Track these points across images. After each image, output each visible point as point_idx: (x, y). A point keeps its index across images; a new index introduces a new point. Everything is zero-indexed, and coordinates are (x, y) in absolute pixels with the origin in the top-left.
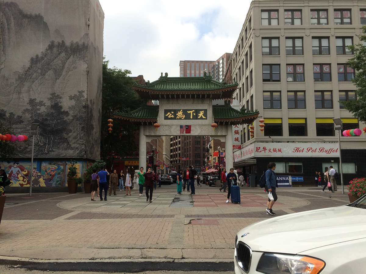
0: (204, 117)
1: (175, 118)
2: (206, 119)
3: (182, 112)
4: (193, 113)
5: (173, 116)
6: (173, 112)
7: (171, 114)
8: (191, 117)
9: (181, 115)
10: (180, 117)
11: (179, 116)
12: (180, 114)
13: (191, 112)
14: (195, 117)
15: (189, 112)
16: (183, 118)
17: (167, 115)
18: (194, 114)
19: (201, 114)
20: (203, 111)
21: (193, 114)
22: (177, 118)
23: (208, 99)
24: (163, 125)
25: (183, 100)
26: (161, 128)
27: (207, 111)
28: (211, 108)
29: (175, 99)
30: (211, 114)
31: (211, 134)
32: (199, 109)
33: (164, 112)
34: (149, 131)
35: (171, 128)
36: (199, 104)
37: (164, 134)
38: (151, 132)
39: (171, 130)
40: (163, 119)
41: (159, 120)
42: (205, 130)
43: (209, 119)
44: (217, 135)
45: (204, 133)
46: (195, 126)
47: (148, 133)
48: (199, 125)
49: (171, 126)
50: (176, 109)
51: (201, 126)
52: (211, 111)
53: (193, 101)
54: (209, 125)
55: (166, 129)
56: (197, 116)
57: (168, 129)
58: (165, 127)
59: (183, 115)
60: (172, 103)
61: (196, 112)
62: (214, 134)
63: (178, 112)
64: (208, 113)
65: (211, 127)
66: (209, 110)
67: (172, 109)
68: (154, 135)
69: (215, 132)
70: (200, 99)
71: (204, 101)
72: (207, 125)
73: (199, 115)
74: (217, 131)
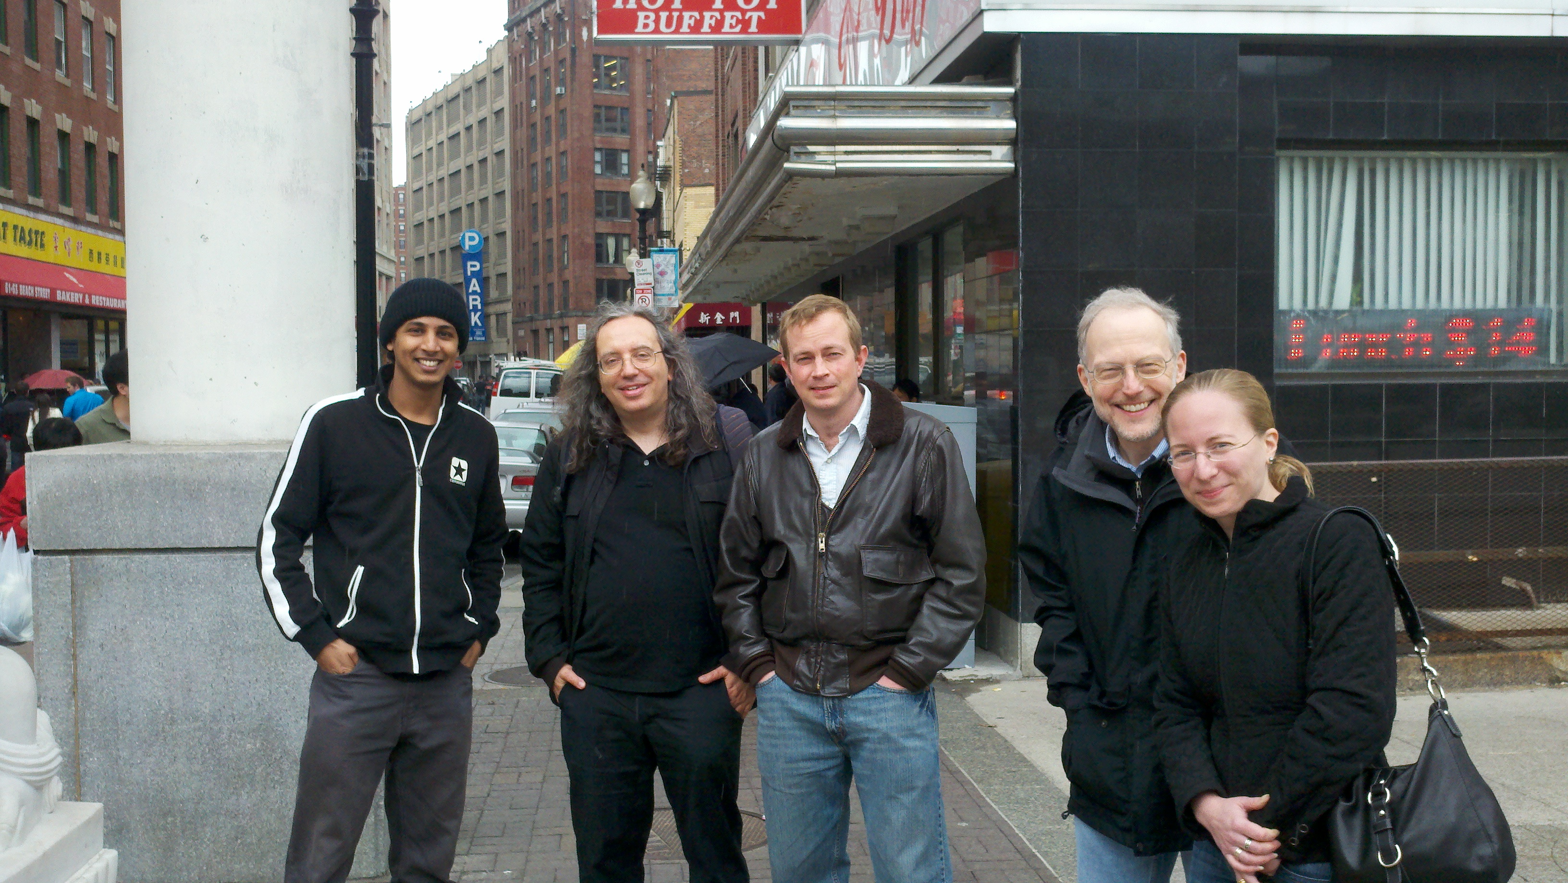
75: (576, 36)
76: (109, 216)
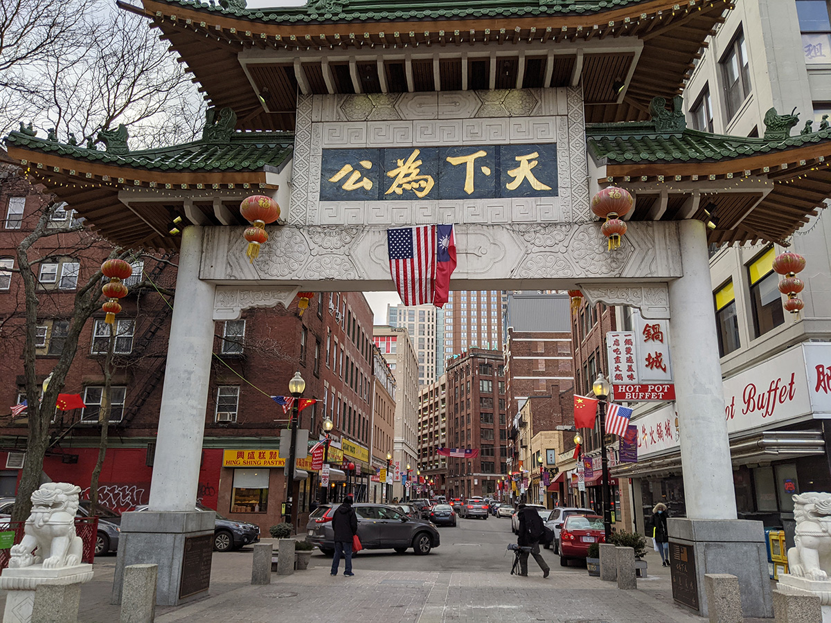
0: (537, 185)
1: (380, 193)
2: (554, 192)
3: (420, 163)
4: (479, 163)
5: (367, 184)
6: (367, 165)
7: (357, 175)
8: (469, 187)
9: (413, 177)
10: (408, 187)
11: (400, 180)
12: (406, 171)
13: (470, 160)
14: (493, 188)
15: (454, 161)
16: (421, 189)
17: (336, 178)
18: (486, 171)
19: (523, 171)
20: (535, 155)
21: (477, 170)
22: (390, 191)
23: (561, 92)
24: (312, 226)
25: (427, 98)
26: (298, 240)
27: (555, 151)
28: (577, 138)
29: (380, 94)
30: (579, 168)
31: (586, 273)
32: (512, 142)
33: (322, 164)
34: (227, 259)
35: (353, 240)
36: (509, 117)
37: (312, 273)
38: (242, 261)
39: (352, 253)
40: (315, 199)
41: (290, 203)
42: (547, 249)
43: (566, 195)
44: (618, 276)
45: (541, 264)
46: (491, 232)
47: (225, 265)
48: (510, 222)
49: (354, 231)
50: (384, 148)
51: (522, 228)
52: (578, 153)
53: (480, 104)
54: (570, 223)
55: (326, 245)
56: (502, 178)
57: (338, 246)
58: (322, 235)
59: (426, 177)
60: (367, 114)
61: (493, 160)
62: (604, 270)
63: (394, 161)
64: (563, 159)
65: (581, 236)
66: (567, 146)
67: (366, 148)
68: (257, 277)
69: (609, 261)
70: (516, 93)
71: (539, 104)
72: (561, 224)
73: (511, 173)
74: (619, 256)
75: (474, 373)
76: (366, 442)
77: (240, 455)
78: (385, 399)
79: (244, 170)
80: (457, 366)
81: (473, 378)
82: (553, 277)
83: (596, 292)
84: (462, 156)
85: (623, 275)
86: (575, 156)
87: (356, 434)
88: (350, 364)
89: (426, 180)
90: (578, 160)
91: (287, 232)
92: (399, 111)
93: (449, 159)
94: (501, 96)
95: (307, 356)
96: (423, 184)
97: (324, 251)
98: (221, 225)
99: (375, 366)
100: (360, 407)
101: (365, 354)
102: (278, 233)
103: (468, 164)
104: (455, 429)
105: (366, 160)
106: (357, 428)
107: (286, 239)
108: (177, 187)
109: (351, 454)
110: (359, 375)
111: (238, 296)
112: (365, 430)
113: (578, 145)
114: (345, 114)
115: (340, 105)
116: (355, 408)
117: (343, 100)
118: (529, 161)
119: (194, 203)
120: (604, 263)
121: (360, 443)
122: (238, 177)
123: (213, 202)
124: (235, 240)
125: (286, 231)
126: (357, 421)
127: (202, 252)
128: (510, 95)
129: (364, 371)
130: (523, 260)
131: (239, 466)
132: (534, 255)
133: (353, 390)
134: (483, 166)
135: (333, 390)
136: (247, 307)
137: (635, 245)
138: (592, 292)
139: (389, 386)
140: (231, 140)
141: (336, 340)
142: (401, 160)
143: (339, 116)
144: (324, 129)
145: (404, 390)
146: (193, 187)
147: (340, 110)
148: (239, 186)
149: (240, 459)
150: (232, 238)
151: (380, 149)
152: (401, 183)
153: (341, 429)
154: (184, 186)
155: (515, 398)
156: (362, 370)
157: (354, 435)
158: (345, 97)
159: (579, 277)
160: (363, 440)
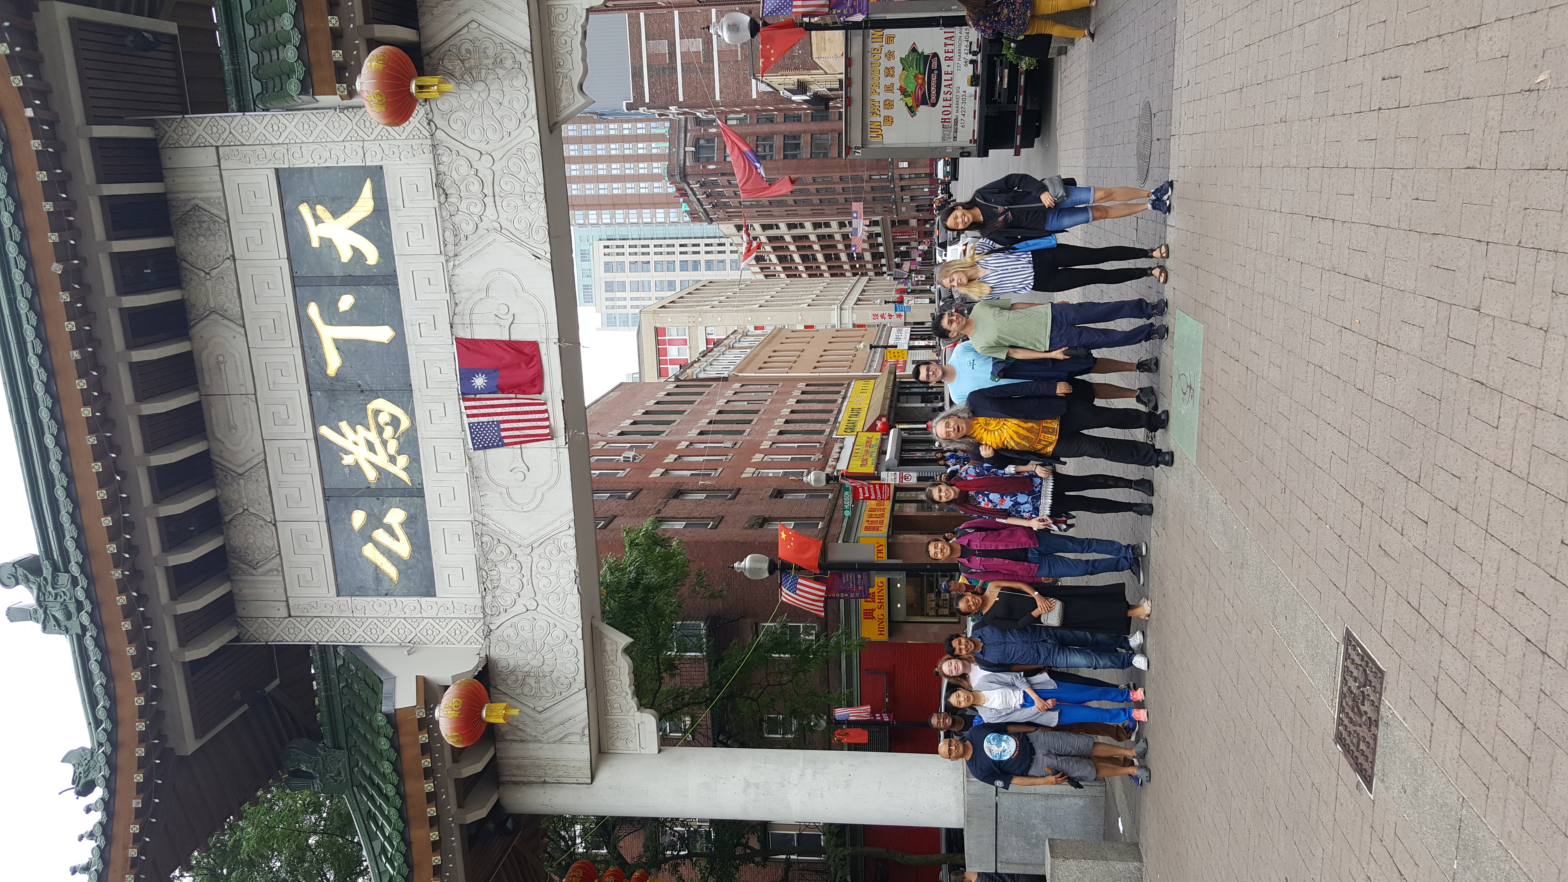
0: (364, 206)
1: (411, 495)
2: (376, 174)
3: (344, 425)
4: (333, 317)
5: (396, 516)
6: (358, 518)
8: (382, 334)
9: (373, 436)
10: (393, 446)
11: (381, 459)
12: (363, 449)
13: (328, 334)
14: (378, 289)
15: (333, 362)
16: (395, 422)
17: (392, 571)
18: (346, 302)
19: (339, 233)
20: (304, 209)
21: (347, 319)
22: (404, 476)
23: (173, 160)
24: (483, 608)
25: (216, 413)
26: (511, 632)
27: (292, 171)
28: (260, 128)
29: (220, 501)
30: (321, 126)
31: (529, 117)
32: (284, 254)
33: (368, 596)
34: (554, 742)
35: (503, 540)
36: (234, 260)
37: (568, 607)
38: (557, 719)
39: (526, 542)
40: (434, 605)
41: (445, 645)
42: (488, 190)
43: (379, 150)
44: (529, 56)
45: (519, 203)
46: (465, 295)
47: (565, 746)
48: (442, 259)
49: (485, 539)
50: (324, 489)
51: (450, 238)
52: (291, 127)
53: (214, 316)
54: (434, 146)
55: (517, 585)
56: (358, 273)
57: (516, 566)
58: (498, 592)
59: (369, 413)
60: (262, 523)
61: (325, 289)
62: (519, 82)
63: (347, 470)
64: (307, 155)
65: (458, 126)
66: (278, 148)
67: (328, 520)
68: (583, 694)
69: (501, 72)
70: (186, 247)
71: (201, 204)
72: (436, 162)
73: (346, 256)
74: (491, 52)
75: (713, 173)
76: (840, 385)
77: (869, 614)
78: (768, 350)
79: (395, 746)
80: (702, 205)
81: (723, 174)
82: (541, 180)
83: (564, 95)
84: (322, 348)
85: (527, 44)
86: (298, 133)
87: (829, 406)
88: (712, 427)
89: (377, 413)
90: (306, 126)
91: (497, 649)
92: (248, 466)
93: (332, 370)
94: (195, 277)
95: (703, 515)
96: (383, 418)
97: (528, 588)
98: (494, 757)
99: (713, 375)
100: (785, 401)
101: (692, 398)
102: (503, 663)
103: (336, 337)
104: (813, 205)
105: (350, 520)
106: (820, 406)
107: (512, 651)
108: (436, 846)
109: (863, 414)
110: (728, 407)
111: (616, 716)
112: (821, 389)
113: (275, 128)
114: (267, 560)
115: (251, 570)
116: (786, 411)
117: (241, 565)
118: (318, 220)
119: (460, 805)
120: (506, 83)
121: (844, 398)
122: (410, 752)
123: (456, 779)
124: (520, 733)
125: (497, 652)
126: (807, 406)
127: (545, 782)
128: (189, 258)
129: (722, 396)
130: (514, 238)
131: (886, 616)
132: (503, 215)
133: (755, 418)
134: (338, 309)
135: (758, 457)
136: (633, 703)
137: (465, 19)
138: (564, 103)
139: (746, 344)
140: (339, 748)
141: (671, 458)
142: (342, 459)
143: (271, 570)
144: (300, 597)
145: (752, 311)
146: (434, 822)
147: (260, 570)
148: (426, 749)
149: (875, 614)
150: (516, 738)
151: (327, 498)
152: (386, 458)
153: (822, 438)
154: (434, 836)
155: (754, 96)
156: (721, 402)
157: (831, 411)
158: (235, 562)
159: (537, 130)
160: (838, 393)
